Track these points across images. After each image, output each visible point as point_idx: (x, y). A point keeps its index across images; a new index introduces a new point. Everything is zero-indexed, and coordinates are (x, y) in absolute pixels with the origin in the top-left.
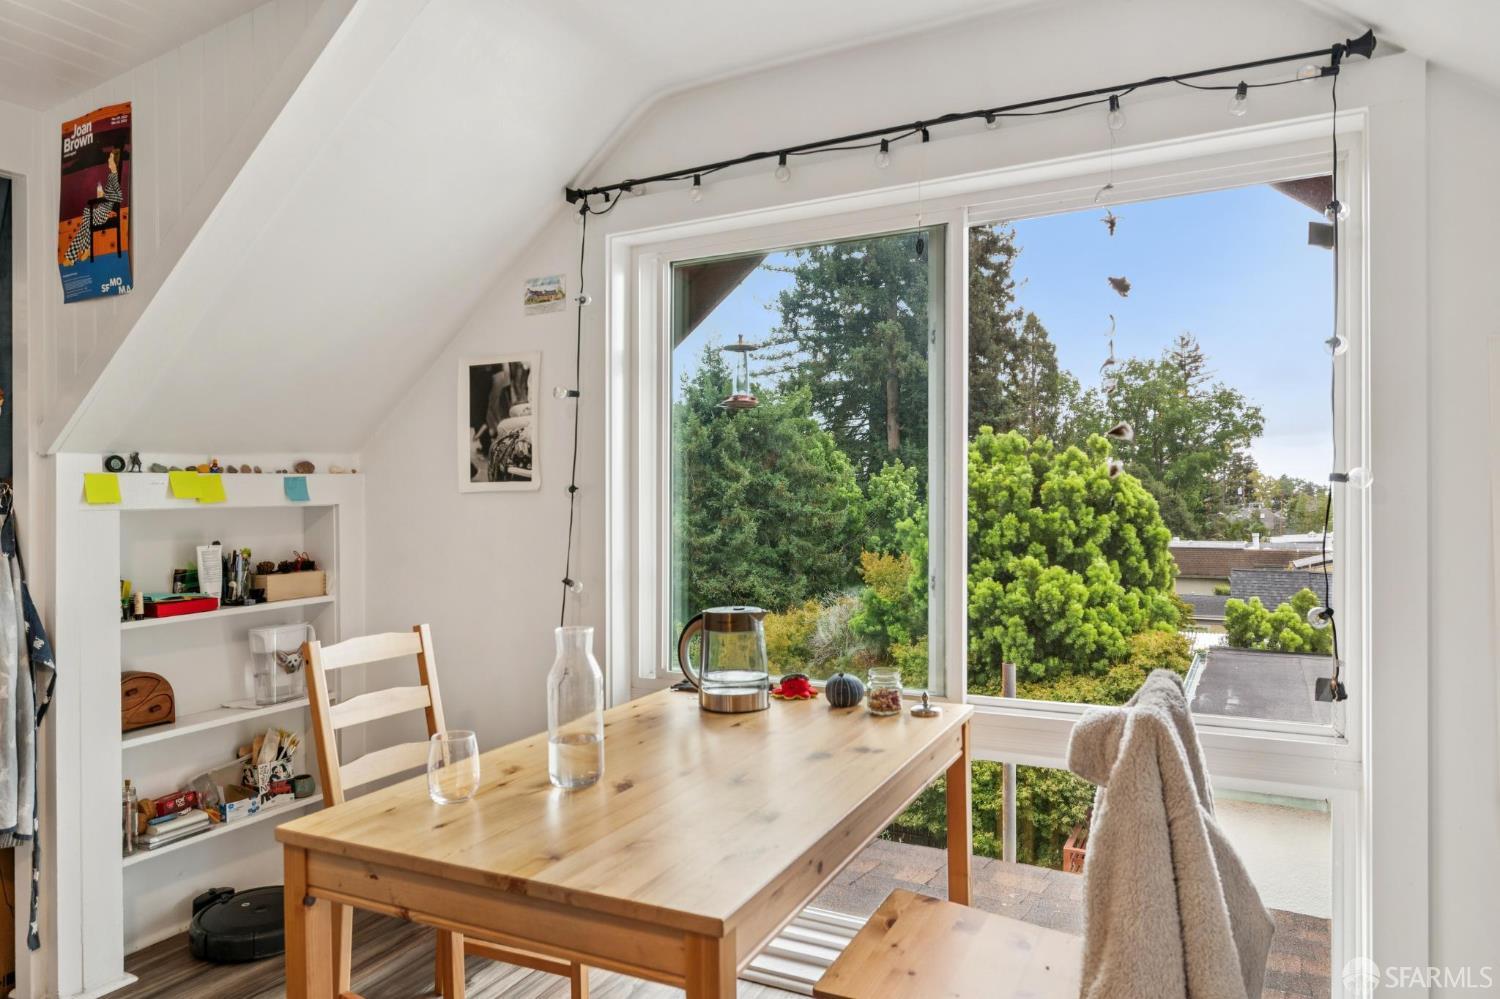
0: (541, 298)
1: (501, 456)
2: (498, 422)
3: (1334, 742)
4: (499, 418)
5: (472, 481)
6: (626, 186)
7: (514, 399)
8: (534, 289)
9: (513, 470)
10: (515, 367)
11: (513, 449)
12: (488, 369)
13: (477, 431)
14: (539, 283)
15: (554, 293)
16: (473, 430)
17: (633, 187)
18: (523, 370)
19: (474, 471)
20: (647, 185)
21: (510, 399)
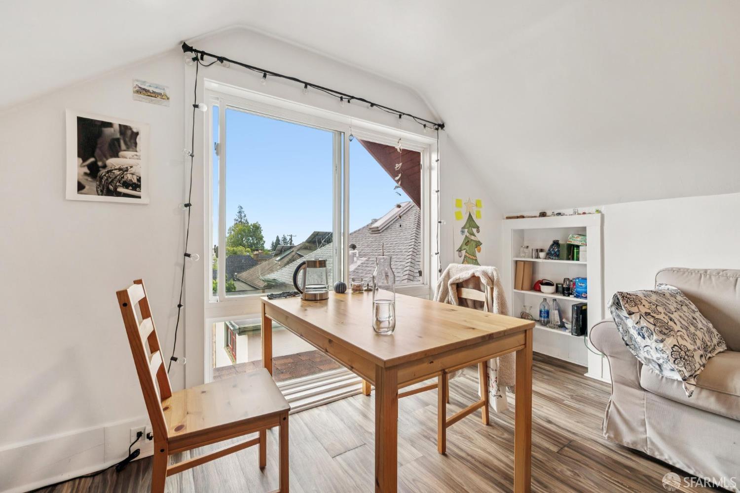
0: (149, 94)
1: (110, 180)
2: (107, 159)
3: (423, 285)
4: (108, 155)
5: (78, 193)
6: (221, 59)
7: (123, 146)
8: (143, 87)
9: (121, 190)
10: (124, 129)
11: (123, 177)
12: (98, 124)
13: (84, 161)
14: (147, 85)
15: (160, 94)
16: (81, 160)
17: (224, 61)
18: (133, 132)
19: (81, 187)
20: (231, 63)
21: (120, 146)
